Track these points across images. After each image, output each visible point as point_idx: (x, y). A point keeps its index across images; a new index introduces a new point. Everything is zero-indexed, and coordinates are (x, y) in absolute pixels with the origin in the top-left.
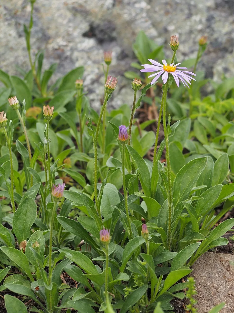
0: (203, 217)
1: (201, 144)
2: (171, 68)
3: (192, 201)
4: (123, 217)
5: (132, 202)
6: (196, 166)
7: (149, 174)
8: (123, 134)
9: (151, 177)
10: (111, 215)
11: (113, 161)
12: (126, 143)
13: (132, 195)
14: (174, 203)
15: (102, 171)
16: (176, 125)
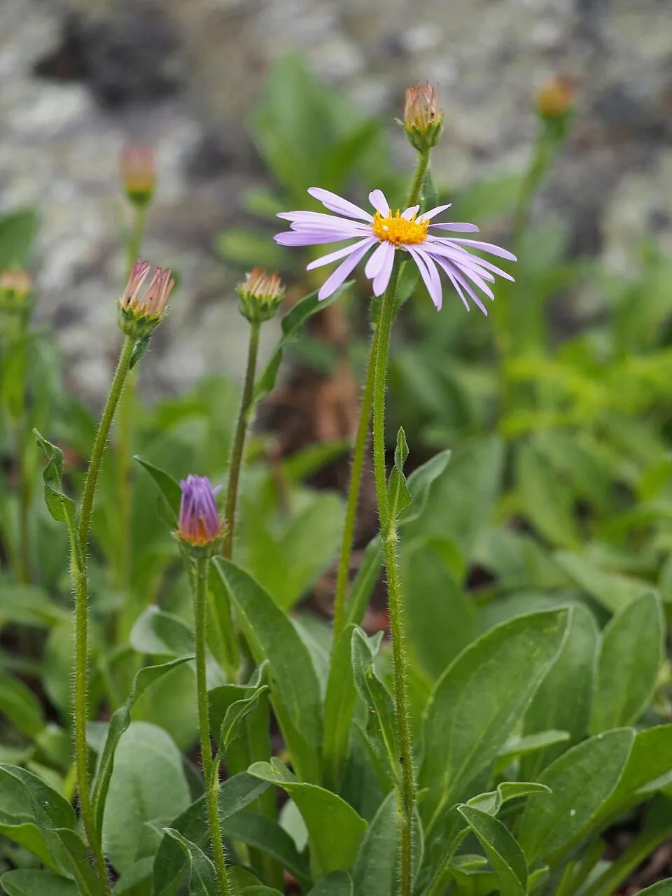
0: (552, 870)
1: (548, 547)
2: (409, 225)
3: (501, 802)
4: (199, 874)
5: (239, 807)
6: (519, 648)
7: (315, 681)
8: (198, 514)
9: (323, 697)
10: (148, 865)
11: (162, 628)
12: (209, 551)
13: (239, 778)
14: (426, 808)
15: (114, 666)
16: (433, 469)
